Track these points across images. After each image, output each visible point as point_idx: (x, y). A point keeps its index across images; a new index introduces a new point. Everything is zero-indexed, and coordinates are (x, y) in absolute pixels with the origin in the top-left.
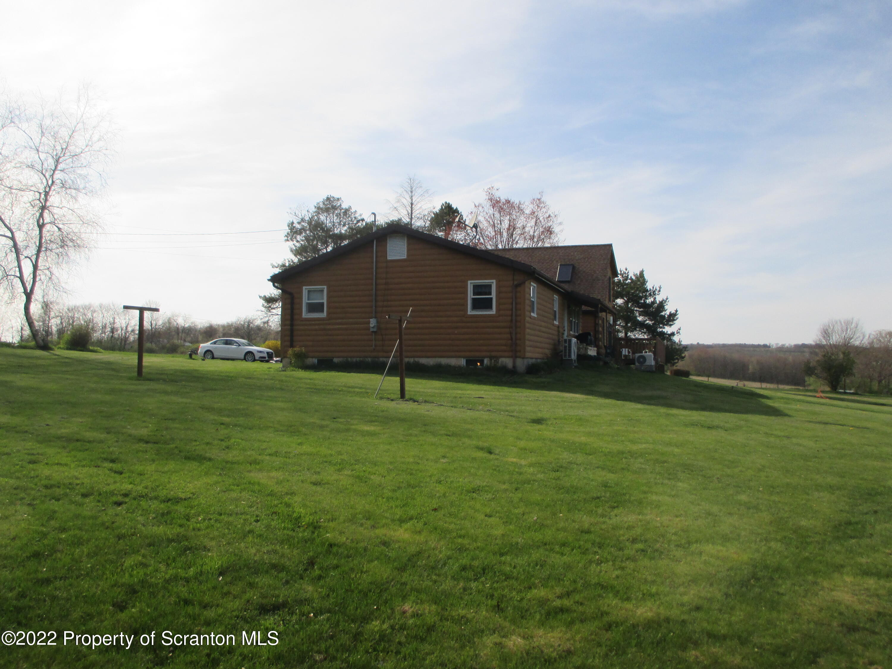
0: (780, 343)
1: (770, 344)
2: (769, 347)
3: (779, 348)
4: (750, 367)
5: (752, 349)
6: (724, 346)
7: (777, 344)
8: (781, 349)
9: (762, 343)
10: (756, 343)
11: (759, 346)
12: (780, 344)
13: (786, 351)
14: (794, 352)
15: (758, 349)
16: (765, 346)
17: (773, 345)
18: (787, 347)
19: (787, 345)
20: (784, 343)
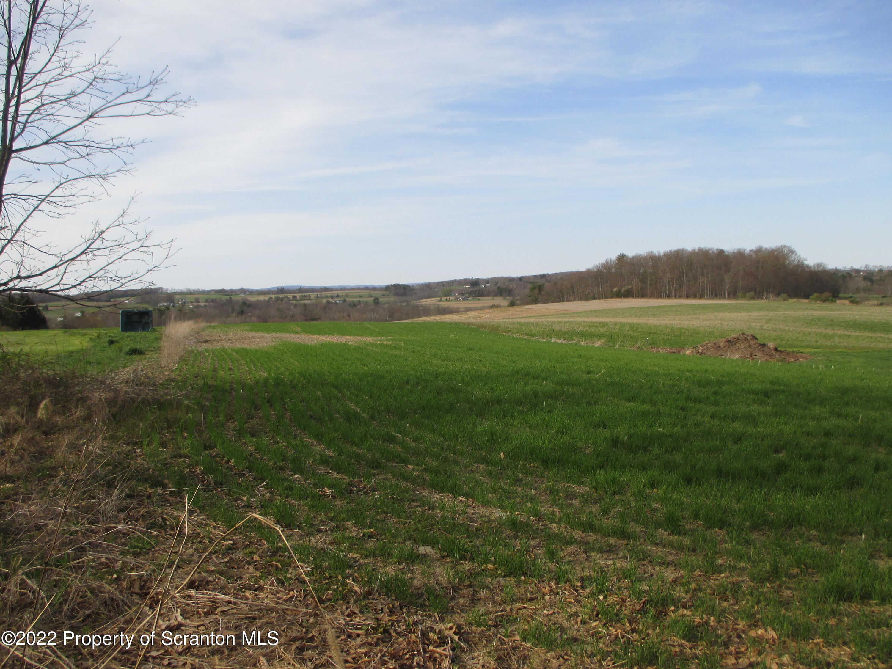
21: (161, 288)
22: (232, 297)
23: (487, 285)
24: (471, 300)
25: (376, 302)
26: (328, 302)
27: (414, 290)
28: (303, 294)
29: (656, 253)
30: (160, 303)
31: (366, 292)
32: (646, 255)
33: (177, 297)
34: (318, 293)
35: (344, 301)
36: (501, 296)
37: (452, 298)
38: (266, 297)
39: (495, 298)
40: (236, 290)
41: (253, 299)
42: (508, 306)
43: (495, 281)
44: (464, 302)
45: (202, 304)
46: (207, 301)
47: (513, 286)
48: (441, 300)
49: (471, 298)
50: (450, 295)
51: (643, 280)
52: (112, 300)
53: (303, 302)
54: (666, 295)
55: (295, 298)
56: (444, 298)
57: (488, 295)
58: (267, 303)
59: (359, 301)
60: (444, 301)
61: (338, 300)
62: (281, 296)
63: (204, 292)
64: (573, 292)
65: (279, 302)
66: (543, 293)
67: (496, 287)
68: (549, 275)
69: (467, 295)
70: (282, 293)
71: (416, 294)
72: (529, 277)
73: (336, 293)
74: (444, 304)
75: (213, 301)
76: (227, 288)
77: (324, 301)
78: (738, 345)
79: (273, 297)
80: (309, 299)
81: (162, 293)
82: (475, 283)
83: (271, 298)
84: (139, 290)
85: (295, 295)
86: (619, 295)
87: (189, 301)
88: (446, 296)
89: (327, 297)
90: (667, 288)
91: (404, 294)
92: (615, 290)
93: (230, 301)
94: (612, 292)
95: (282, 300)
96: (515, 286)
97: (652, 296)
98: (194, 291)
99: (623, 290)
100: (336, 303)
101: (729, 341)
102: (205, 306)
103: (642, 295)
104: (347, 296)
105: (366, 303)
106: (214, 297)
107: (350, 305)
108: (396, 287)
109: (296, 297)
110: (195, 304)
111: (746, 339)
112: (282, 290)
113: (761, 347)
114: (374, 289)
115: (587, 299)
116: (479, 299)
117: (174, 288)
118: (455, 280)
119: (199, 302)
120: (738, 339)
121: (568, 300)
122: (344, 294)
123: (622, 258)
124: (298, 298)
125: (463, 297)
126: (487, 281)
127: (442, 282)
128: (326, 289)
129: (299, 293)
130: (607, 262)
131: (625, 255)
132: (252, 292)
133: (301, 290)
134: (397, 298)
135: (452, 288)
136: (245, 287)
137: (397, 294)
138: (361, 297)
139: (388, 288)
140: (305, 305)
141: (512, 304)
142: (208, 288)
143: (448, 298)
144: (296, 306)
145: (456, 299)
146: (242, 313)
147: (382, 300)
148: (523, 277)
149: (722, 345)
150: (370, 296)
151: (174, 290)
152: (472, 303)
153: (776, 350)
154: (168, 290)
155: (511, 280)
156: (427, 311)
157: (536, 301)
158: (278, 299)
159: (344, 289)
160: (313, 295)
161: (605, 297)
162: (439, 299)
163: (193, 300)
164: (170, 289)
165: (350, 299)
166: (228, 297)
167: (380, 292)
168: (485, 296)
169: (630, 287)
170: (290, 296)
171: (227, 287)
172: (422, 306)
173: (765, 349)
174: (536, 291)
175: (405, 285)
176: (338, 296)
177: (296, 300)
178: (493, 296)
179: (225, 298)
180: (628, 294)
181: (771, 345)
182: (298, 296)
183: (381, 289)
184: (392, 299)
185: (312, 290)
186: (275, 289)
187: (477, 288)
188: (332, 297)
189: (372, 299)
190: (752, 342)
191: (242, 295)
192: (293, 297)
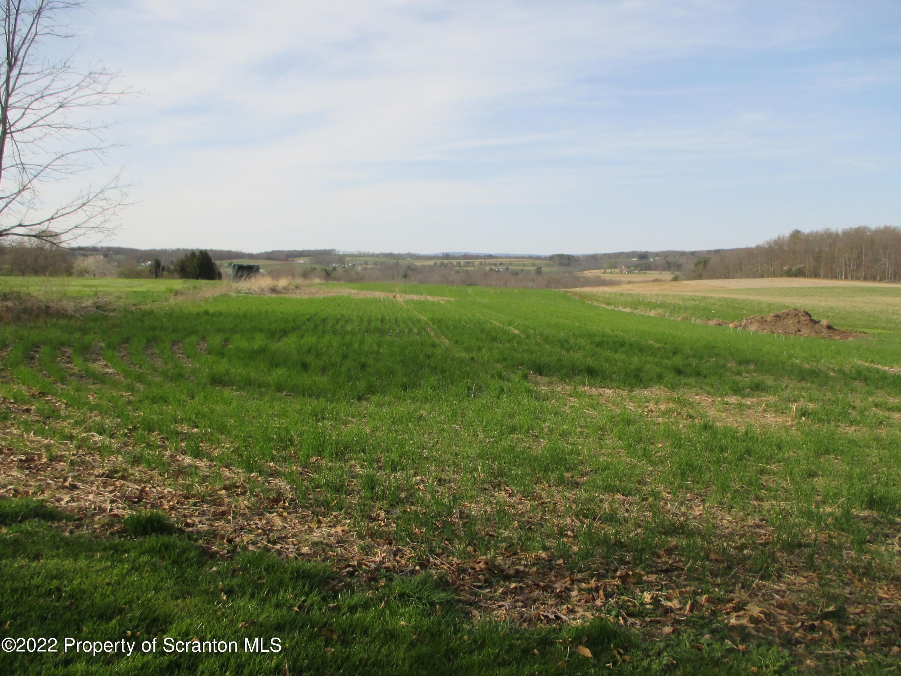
21: (334, 250)
22: (399, 261)
23: (656, 258)
24: (636, 273)
25: (539, 271)
26: (491, 270)
27: (579, 260)
28: (468, 261)
29: (833, 229)
30: (332, 264)
31: (530, 261)
32: (823, 232)
33: (348, 259)
34: (482, 260)
35: (507, 269)
36: (669, 270)
37: (617, 270)
38: (432, 263)
39: (663, 273)
40: (403, 254)
41: (418, 263)
42: (671, 281)
43: (665, 255)
44: (629, 275)
45: (369, 266)
46: (375, 264)
47: (683, 260)
48: (605, 272)
49: (637, 271)
50: (615, 267)
51: (817, 259)
53: (465, 268)
54: (841, 275)
55: (459, 264)
56: (608, 271)
57: (656, 269)
58: (431, 268)
59: (522, 270)
60: (608, 273)
61: (501, 268)
62: (446, 262)
63: (373, 256)
64: (741, 269)
65: (443, 267)
67: (664, 261)
68: (724, 251)
69: (633, 268)
70: (447, 259)
71: (580, 264)
72: (702, 252)
73: (500, 261)
74: (607, 277)
75: (382, 264)
76: (395, 252)
77: (487, 268)
78: (786, 320)
79: (439, 262)
80: (473, 266)
81: (335, 255)
82: (643, 256)
83: (436, 263)
84: (314, 251)
85: (459, 261)
86: (789, 274)
87: (358, 263)
88: (611, 268)
89: (491, 264)
90: (844, 268)
91: (569, 265)
92: (785, 268)
93: (397, 265)
94: (782, 270)
95: (446, 266)
96: (685, 261)
97: (826, 277)
98: (364, 253)
99: (794, 269)
100: (499, 271)
101: (777, 316)
102: (373, 268)
103: (816, 275)
104: (511, 264)
105: (529, 272)
106: (383, 260)
107: (512, 274)
108: (561, 256)
109: (460, 263)
110: (364, 266)
111: (796, 315)
112: (447, 256)
113: (812, 323)
114: (539, 258)
115: (755, 277)
116: (644, 273)
117: (346, 250)
118: (623, 253)
119: (367, 264)
120: (788, 315)
121: (734, 278)
122: (508, 262)
123: (796, 234)
124: (462, 264)
125: (629, 270)
126: (656, 254)
127: (609, 254)
128: (491, 257)
129: (464, 259)
130: (779, 238)
131: (800, 232)
132: (418, 257)
133: (465, 257)
134: (560, 269)
135: (619, 260)
136: (413, 252)
137: (561, 264)
138: (524, 265)
139: (552, 258)
140: (467, 271)
141: (675, 279)
142: (377, 251)
143: (613, 270)
144: (457, 272)
145: (621, 272)
146: (405, 276)
147: (544, 269)
148: (695, 252)
149: (769, 319)
150: (534, 265)
152: (637, 277)
153: (829, 327)
154: (340, 251)
155: (682, 254)
156: (588, 282)
157: (700, 277)
158: (442, 264)
159: (508, 257)
160: (477, 262)
161: (774, 275)
162: (603, 271)
163: (362, 263)
164: (342, 251)
165: (513, 268)
166: (395, 261)
167: (543, 261)
168: (652, 270)
169: (802, 266)
170: (455, 262)
171: (396, 250)
172: (584, 277)
173: (817, 326)
175: (570, 255)
176: (501, 264)
177: (460, 266)
178: (659, 270)
179: (392, 261)
180: (800, 274)
181: (824, 322)
182: (462, 262)
183: (545, 258)
184: (555, 269)
185: (477, 257)
186: (441, 255)
187: (644, 261)
188: (495, 265)
189: (534, 268)
190: (802, 318)
191: (409, 259)
192: (458, 263)
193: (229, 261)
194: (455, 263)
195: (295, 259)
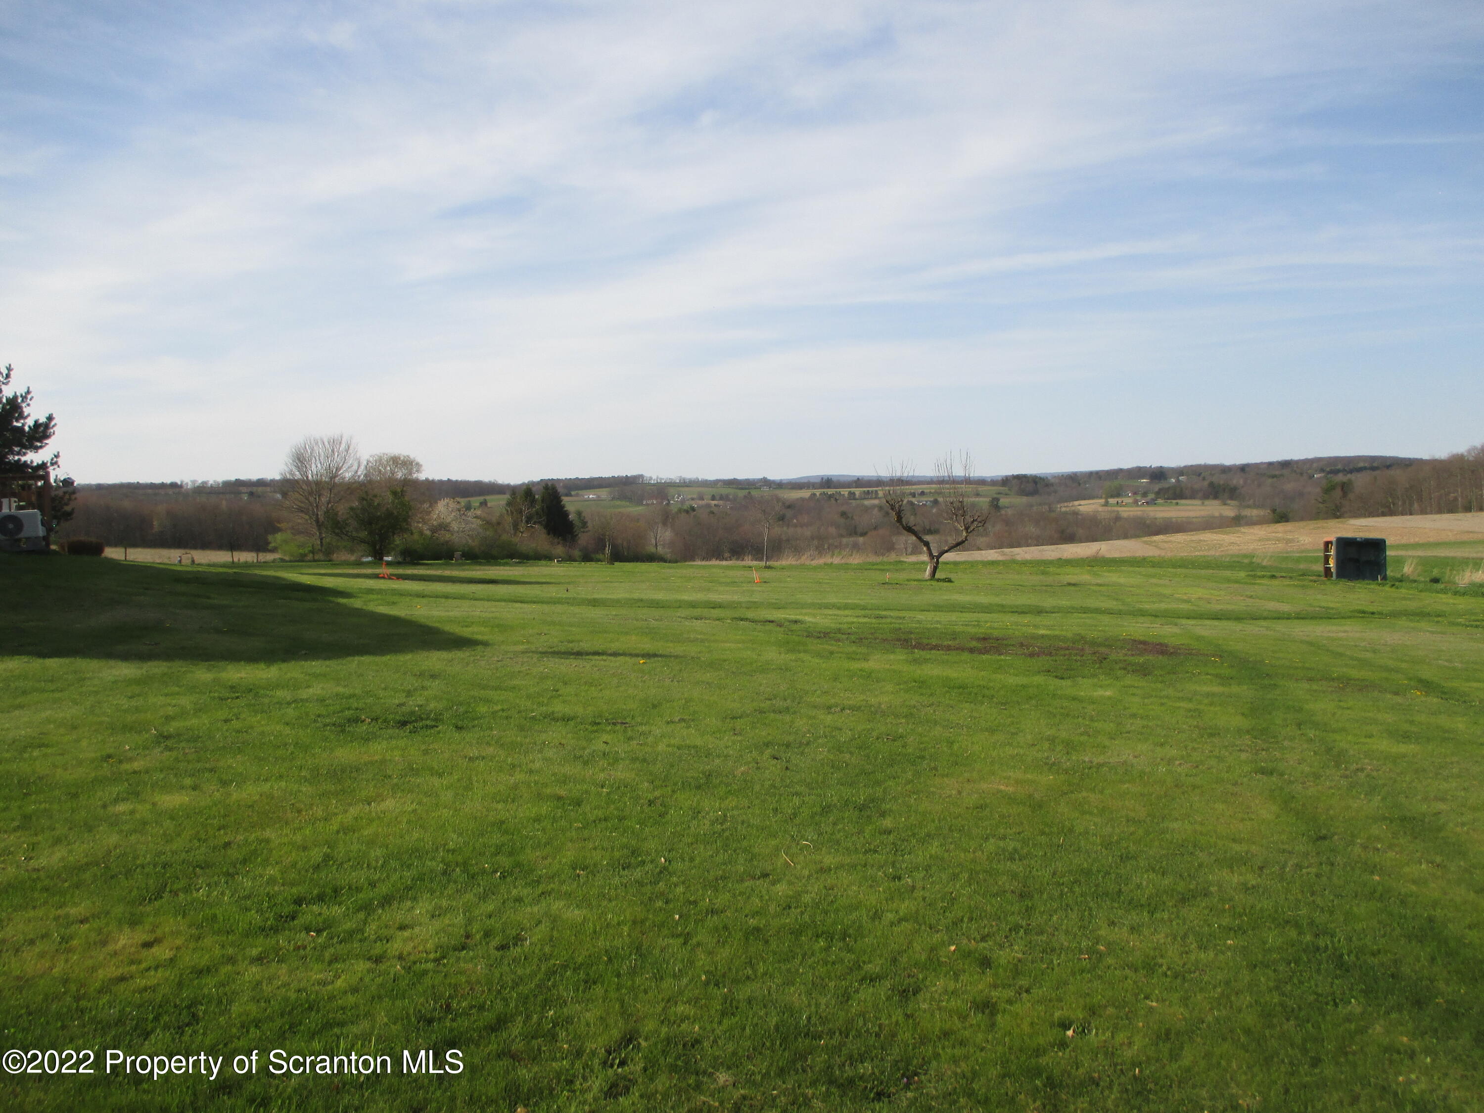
0: (200, 480)
1: (182, 482)
2: (181, 486)
3: (198, 487)
4: (155, 523)
5: (150, 491)
6: (100, 487)
7: (194, 482)
8: (202, 490)
9: (168, 481)
10: (157, 480)
11: (163, 486)
12: (200, 482)
13: (210, 493)
14: (223, 493)
15: (162, 492)
16: (174, 485)
17: (187, 484)
18: (212, 486)
19: (211, 482)
20: (205, 480)
21: (642, 476)
22: (751, 491)
23: (1181, 478)
25: (995, 505)
26: (908, 504)
27: (1052, 485)
28: (866, 489)
30: (647, 499)
31: (971, 488)
33: (672, 491)
34: (889, 488)
36: (1216, 497)
37: (1127, 500)
38: (805, 494)
39: (1207, 502)
40: (754, 480)
41: (785, 495)
44: (1150, 508)
45: (709, 502)
46: (714, 497)
48: (1108, 504)
49: (1160, 501)
50: (1120, 495)
52: (573, 493)
53: (866, 502)
55: (852, 494)
56: (1112, 501)
57: (1192, 497)
58: (809, 504)
60: (1112, 505)
61: (925, 501)
62: (830, 491)
63: (706, 484)
65: (831, 501)
66: (1351, 496)
67: (1202, 482)
69: (1151, 496)
70: (829, 487)
71: (1055, 492)
73: (919, 488)
75: (723, 497)
76: (742, 477)
79: (818, 492)
80: (876, 498)
81: (645, 484)
82: (1158, 474)
83: (814, 495)
84: (609, 478)
85: (852, 490)
87: (689, 497)
88: (1115, 496)
89: (906, 494)
91: (1037, 492)
93: (749, 498)
95: (833, 498)
96: (1241, 482)
98: (692, 481)
100: (922, 506)
102: (715, 505)
104: (940, 493)
105: (979, 506)
106: (724, 491)
108: (1021, 479)
109: (854, 494)
110: (700, 502)
112: (827, 482)
114: (982, 482)
116: (1177, 504)
117: (661, 476)
118: (1121, 470)
119: (704, 499)
122: (933, 491)
124: (857, 496)
125: (1147, 499)
126: (1180, 471)
127: (1098, 473)
128: (902, 481)
132: (780, 485)
133: (859, 482)
134: (1024, 500)
135: (1120, 483)
136: (771, 477)
137: (1023, 493)
138: (962, 495)
139: (1006, 481)
141: (1277, 519)
142: (712, 477)
143: (1120, 500)
145: (1136, 502)
147: (1003, 501)
148: (1246, 465)
150: (980, 495)
151: (661, 479)
154: (651, 478)
157: (1337, 511)
158: (825, 496)
160: (881, 491)
162: (1102, 501)
163: (695, 496)
164: (654, 477)
165: (946, 500)
166: (745, 492)
167: (996, 488)
168: (1186, 498)
170: (845, 492)
172: (1073, 513)
174: (1338, 493)
175: (1036, 476)
176: (923, 493)
177: (855, 499)
178: (1201, 499)
182: (858, 491)
183: (994, 482)
184: (1017, 500)
185: (879, 482)
186: (819, 480)
187: (1164, 484)
188: (913, 495)
189: (988, 500)
191: (766, 489)
192: (850, 493)
193: (481, 499)
194: (846, 494)
195: (580, 492)
